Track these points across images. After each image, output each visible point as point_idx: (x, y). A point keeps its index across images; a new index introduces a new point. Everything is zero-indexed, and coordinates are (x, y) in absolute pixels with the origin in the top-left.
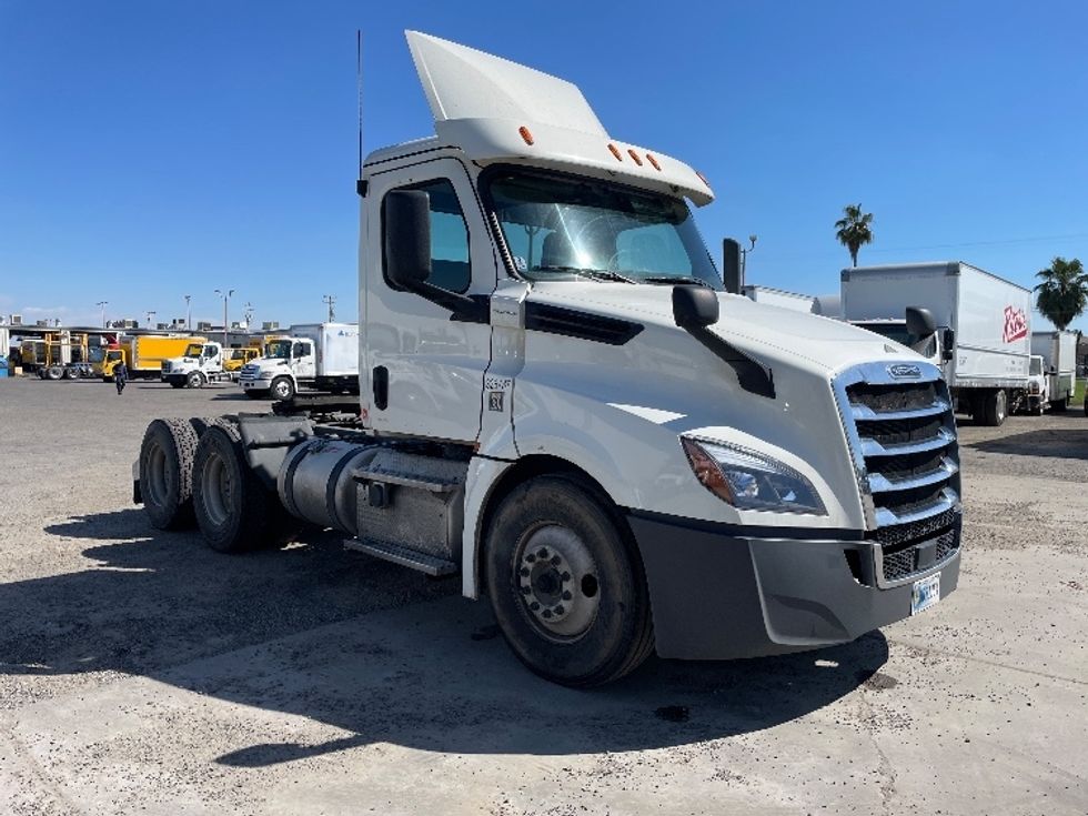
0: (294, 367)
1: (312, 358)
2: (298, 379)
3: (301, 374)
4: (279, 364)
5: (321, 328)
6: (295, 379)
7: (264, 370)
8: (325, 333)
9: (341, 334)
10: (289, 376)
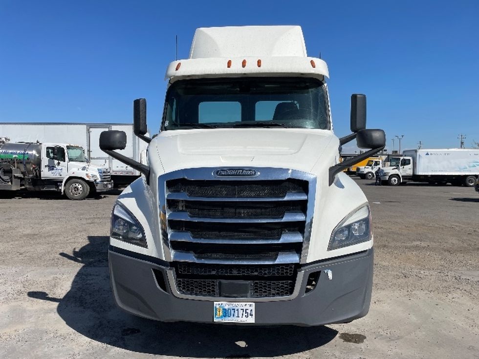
0: (401, 170)
1: (411, 166)
2: (402, 176)
3: (404, 174)
4: (393, 169)
5: (416, 151)
6: (401, 177)
7: (385, 172)
8: (418, 154)
9: (427, 154)
10: (398, 175)
